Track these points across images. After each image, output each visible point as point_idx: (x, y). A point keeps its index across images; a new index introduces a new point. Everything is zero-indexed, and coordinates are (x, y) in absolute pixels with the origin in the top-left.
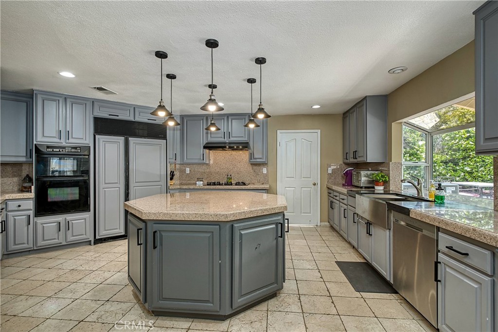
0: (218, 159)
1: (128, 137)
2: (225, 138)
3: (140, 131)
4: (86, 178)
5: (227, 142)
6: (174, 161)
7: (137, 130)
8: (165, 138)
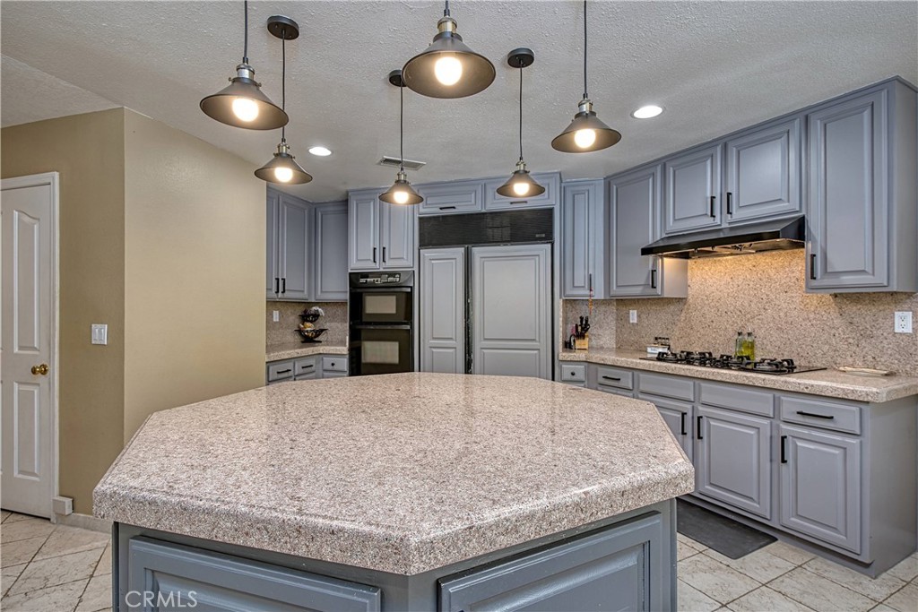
0: (710, 282)
1: (470, 246)
2: (717, 212)
3: (495, 230)
4: (408, 327)
5: (725, 225)
6: (588, 292)
7: (490, 230)
8: (549, 238)
